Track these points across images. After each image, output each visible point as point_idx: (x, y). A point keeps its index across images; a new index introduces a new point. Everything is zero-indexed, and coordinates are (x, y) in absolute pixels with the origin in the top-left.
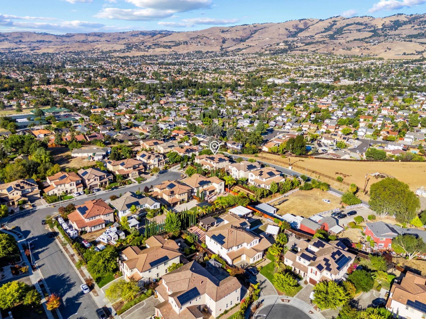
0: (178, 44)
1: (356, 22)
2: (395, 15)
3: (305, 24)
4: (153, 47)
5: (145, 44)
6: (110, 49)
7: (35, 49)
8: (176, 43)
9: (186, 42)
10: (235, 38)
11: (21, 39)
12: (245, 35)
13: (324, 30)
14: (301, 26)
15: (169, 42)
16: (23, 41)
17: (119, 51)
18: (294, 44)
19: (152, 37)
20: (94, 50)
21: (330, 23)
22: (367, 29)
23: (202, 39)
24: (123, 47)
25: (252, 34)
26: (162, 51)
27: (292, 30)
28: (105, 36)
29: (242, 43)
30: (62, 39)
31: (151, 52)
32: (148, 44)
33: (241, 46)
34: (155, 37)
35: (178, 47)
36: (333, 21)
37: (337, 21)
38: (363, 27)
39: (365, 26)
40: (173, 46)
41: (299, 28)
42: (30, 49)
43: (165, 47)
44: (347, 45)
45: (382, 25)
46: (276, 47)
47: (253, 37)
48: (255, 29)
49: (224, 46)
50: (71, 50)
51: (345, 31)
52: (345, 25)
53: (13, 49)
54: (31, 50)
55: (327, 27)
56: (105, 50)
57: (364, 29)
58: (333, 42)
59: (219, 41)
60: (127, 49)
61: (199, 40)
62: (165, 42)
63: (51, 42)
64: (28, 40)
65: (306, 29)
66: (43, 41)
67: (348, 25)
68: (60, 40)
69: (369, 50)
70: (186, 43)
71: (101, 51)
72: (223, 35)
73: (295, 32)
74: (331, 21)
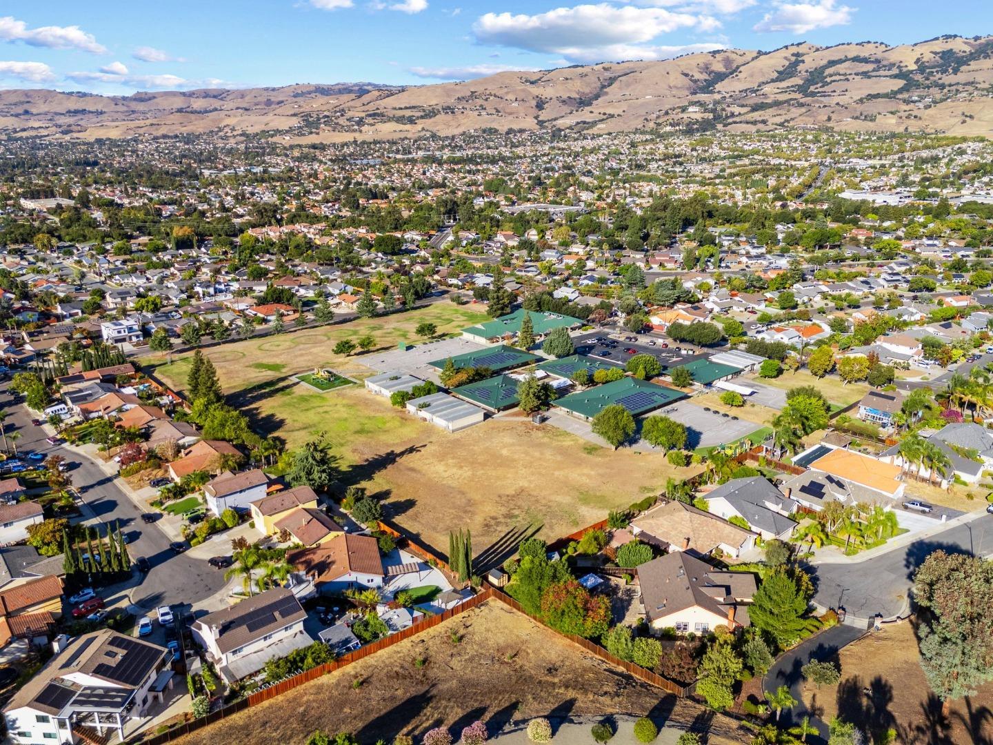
0: (431, 113)
1: (851, 55)
2: (937, 39)
3: (727, 62)
4: (370, 120)
5: (349, 114)
6: (263, 128)
7: (72, 132)
8: (424, 111)
9: (449, 108)
10: (565, 97)
11: (26, 106)
12: (587, 90)
13: (776, 75)
14: (719, 67)
15: (406, 108)
16: (34, 111)
17: (287, 132)
18: (723, 110)
19: (359, 97)
20: (220, 130)
21: (786, 58)
22: (882, 73)
23: (486, 100)
24: (295, 122)
25: (604, 87)
26: (398, 129)
27: (697, 76)
28: (230, 97)
29: (588, 109)
30: (128, 106)
31: (368, 133)
32: (357, 114)
33: (586, 115)
34: (366, 98)
35: (433, 120)
36: (793, 55)
37: (803, 55)
38: (870, 67)
39: (874, 66)
40: (418, 118)
41: (712, 72)
42: (60, 130)
43: (400, 120)
44: (860, 108)
45: (916, 62)
46: (681, 115)
47: (606, 93)
48: (608, 75)
49: (544, 116)
50: (163, 131)
51: (831, 76)
52: (824, 62)
53: (15, 132)
54: (65, 133)
55: (782, 69)
56: (250, 131)
57: (874, 70)
58: (822, 102)
59: (527, 104)
60: (306, 126)
61: (480, 102)
62: (395, 109)
63: (102, 113)
64: (47, 110)
65: (731, 73)
66: (83, 111)
67: (832, 63)
68: (125, 109)
69: (920, 118)
70: (449, 110)
71: (240, 132)
72: (535, 90)
73: (706, 80)
74: (788, 53)
